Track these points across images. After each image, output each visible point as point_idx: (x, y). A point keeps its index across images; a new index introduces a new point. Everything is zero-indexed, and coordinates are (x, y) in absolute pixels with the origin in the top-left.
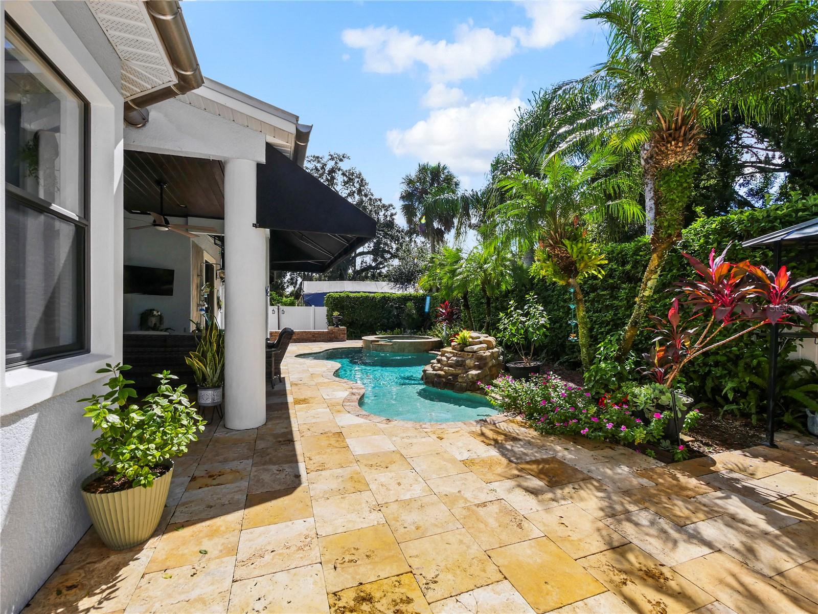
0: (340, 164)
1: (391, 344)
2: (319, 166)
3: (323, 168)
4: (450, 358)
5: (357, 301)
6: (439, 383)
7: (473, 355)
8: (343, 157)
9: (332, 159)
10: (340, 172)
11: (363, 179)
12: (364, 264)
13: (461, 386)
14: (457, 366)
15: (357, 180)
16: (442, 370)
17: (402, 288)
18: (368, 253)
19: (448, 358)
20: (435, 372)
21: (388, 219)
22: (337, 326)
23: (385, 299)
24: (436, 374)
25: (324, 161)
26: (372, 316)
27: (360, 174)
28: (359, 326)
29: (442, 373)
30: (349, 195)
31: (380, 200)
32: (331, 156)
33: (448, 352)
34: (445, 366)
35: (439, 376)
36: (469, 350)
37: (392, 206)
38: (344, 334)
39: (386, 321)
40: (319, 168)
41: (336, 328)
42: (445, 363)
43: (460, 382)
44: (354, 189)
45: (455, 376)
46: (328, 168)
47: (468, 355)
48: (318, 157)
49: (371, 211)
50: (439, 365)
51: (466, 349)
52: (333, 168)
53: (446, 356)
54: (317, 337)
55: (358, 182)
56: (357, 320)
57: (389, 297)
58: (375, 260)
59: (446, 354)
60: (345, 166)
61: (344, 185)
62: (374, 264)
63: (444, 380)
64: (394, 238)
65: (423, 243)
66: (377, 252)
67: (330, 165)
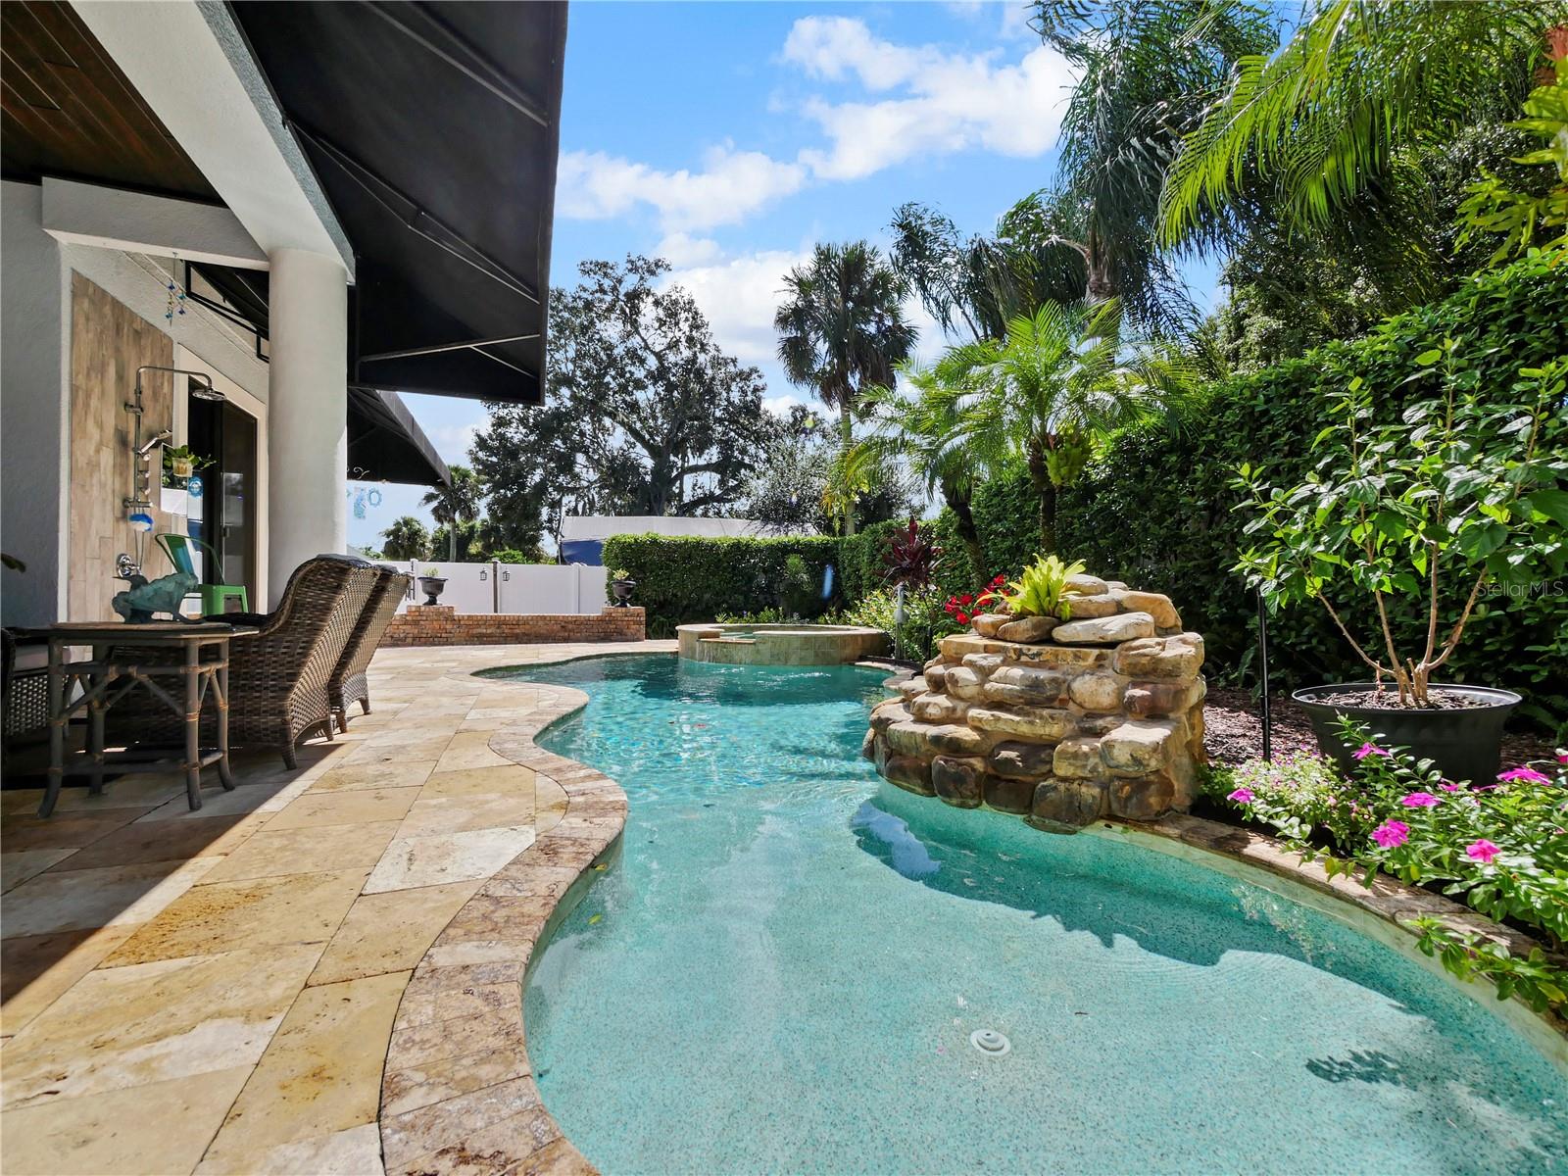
0: (650, 282)
1: (752, 641)
2: (607, 283)
3: (614, 289)
4: (992, 670)
5: (675, 552)
6: (959, 779)
7: (1099, 658)
8: (656, 264)
9: (634, 269)
10: (651, 299)
11: (696, 313)
12: (699, 491)
13: (1071, 796)
14: (1032, 703)
15: (683, 315)
16: (961, 721)
17: (778, 530)
18: (708, 467)
19: (985, 673)
20: (932, 731)
21: (749, 398)
22: (623, 605)
23: (739, 550)
24: (937, 740)
25: (619, 272)
26: (709, 586)
27: (691, 302)
28: (680, 609)
29: (966, 733)
30: (669, 347)
31: (734, 361)
32: (632, 262)
33: (974, 649)
34: (972, 702)
35: (954, 747)
36: (1083, 638)
37: (756, 371)
38: (640, 623)
39: (741, 598)
40: (606, 287)
41: (620, 609)
42: (970, 691)
43: (1064, 779)
44: (678, 334)
45: (1039, 750)
46: (623, 290)
47: (1077, 657)
48: (605, 265)
49: (713, 379)
50: (942, 700)
51: (1062, 633)
52: (635, 291)
53: (971, 664)
54: (572, 630)
55: (687, 320)
56: (675, 595)
57: (747, 545)
58: (722, 483)
59: (968, 657)
60: (661, 286)
61: (660, 328)
62: (718, 492)
63: (978, 764)
64: (759, 438)
65: (819, 448)
66: (726, 467)
67: (630, 282)
